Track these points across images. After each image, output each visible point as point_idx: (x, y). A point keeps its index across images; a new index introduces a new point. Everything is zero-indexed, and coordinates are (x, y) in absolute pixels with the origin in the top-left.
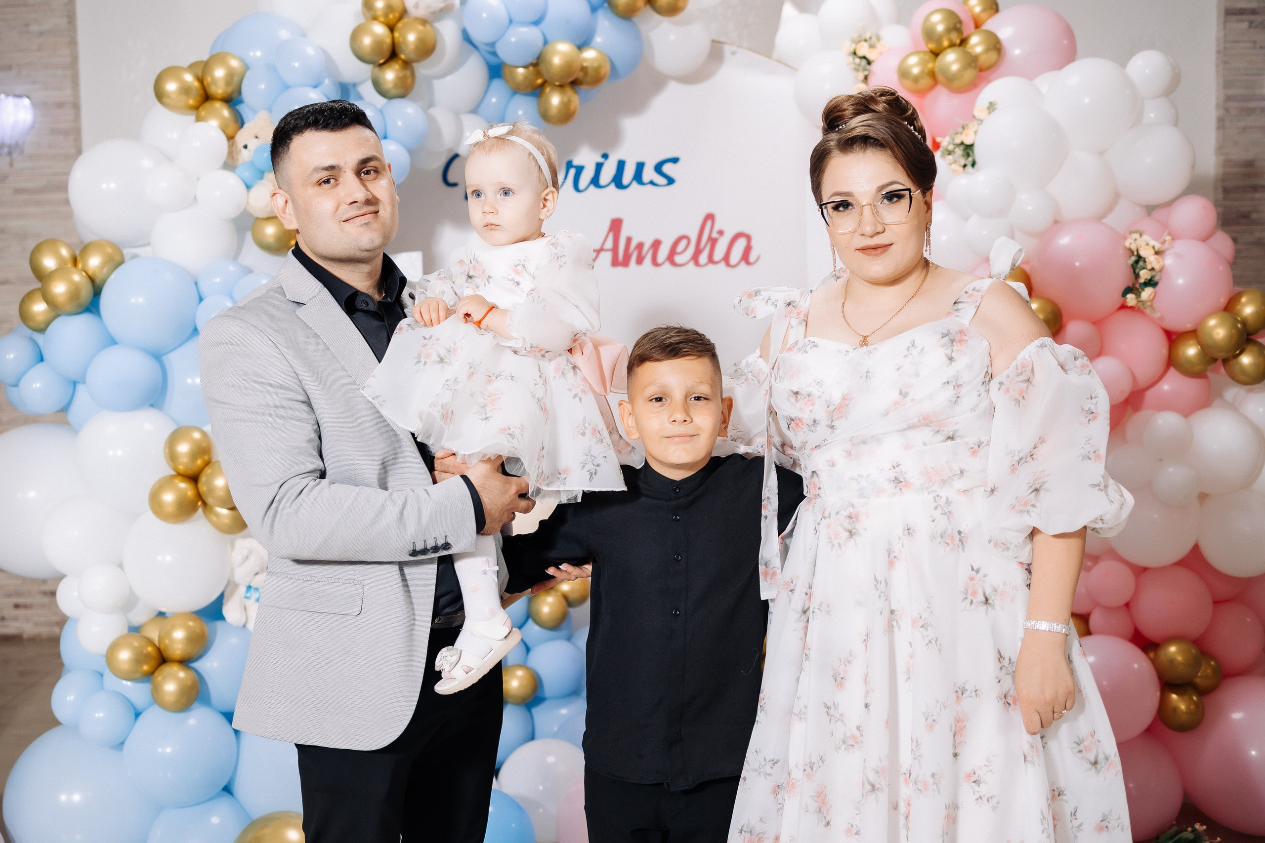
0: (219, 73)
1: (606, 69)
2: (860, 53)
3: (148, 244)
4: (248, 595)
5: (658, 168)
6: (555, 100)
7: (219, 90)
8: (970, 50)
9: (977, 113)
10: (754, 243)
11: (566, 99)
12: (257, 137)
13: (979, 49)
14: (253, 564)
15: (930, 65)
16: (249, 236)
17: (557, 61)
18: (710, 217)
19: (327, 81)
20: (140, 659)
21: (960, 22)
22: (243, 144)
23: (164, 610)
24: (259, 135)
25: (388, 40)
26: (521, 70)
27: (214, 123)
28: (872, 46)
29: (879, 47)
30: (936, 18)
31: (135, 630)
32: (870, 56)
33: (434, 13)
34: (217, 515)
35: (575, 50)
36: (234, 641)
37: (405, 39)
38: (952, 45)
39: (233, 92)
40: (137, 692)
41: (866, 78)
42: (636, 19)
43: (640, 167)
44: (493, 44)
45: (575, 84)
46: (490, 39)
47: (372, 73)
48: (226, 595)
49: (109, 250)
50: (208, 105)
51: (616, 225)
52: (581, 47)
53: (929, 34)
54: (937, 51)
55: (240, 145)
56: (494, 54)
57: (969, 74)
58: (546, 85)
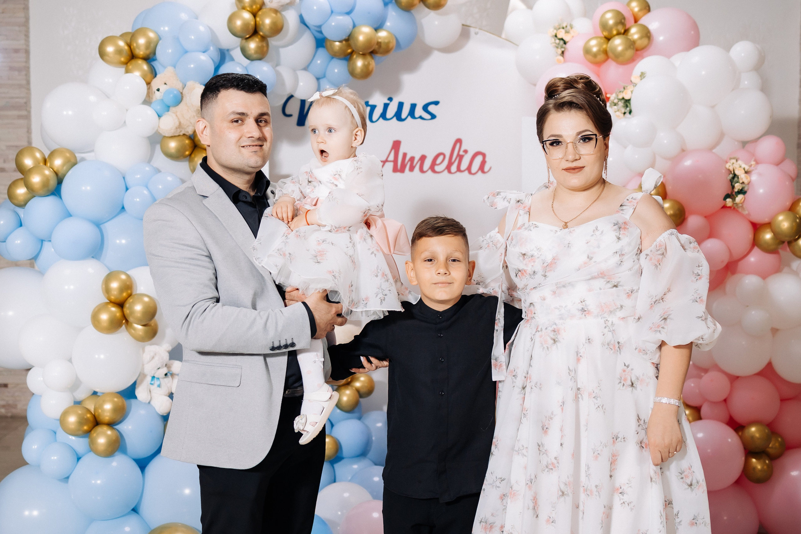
0: (142, 41)
1: (393, 43)
2: (560, 36)
3: (92, 151)
4: (153, 382)
5: (425, 108)
6: (359, 63)
7: (141, 52)
8: (630, 37)
9: (633, 79)
10: (487, 159)
11: (366, 63)
12: (165, 84)
13: (636, 37)
14: (156, 362)
15: (604, 46)
16: (158, 147)
17: (361, 38)
18: (459, 141)
19: (212, 48)
20: (82, 422)
21: (624, 18)
22: (157, 88)
23: (97, 390)
24: (167, 83)
25: (253, 23)
26: (337, 43)
27: (137, 74)
28: (567, 32)
29: (572, 33)
30: (609, 15)
31: (78, 403)
32: (566, 39)
33: (282, 6)
34: (135, 329)
35: (374, 31)
36: (142, 412)
37: (263, 22)
38: (619, 34)
39: (150, 54)
40: (80, 444)
41: (563, 52)
42: (412, 11)
43: (413, 106)
44: (320, 27)
45: (373, 53)
46: (318, 24)
47: (241, 43)
48: (138, 382)
49: (68, 155)
50: (133, 62)
51: (396, 145)
52: (376, 30)
53: (604, 26)
54: (609, 37)
55: (155, 89)
56: (321, 32)
57: (630, 53)
58: (354, 53)
